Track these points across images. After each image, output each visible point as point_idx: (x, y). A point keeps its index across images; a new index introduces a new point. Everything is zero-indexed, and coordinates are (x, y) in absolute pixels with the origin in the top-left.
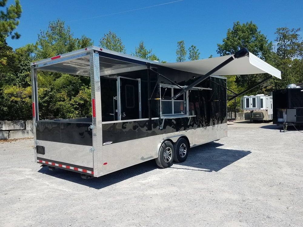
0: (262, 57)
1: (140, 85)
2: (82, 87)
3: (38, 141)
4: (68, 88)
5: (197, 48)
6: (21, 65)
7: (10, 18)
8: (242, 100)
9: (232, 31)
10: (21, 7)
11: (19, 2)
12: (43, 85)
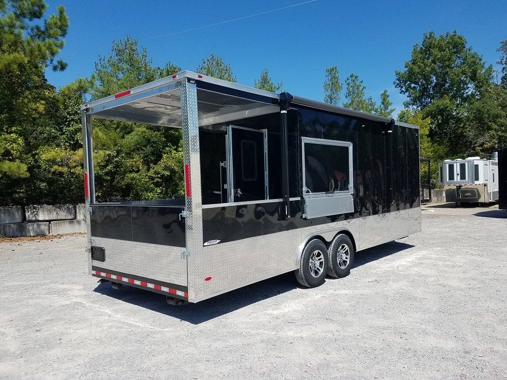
0: (475, 92)
1: (266, 140)
2: (167, 149)
3: (93, 238)
4: (144, 150)
5: (360, 79)
6: (68, 113)
7: (50, 36)
8: (441, 167)
9: (421, 49)
10: (67, 17)
11: (64, 10)
12: (104, 145)
